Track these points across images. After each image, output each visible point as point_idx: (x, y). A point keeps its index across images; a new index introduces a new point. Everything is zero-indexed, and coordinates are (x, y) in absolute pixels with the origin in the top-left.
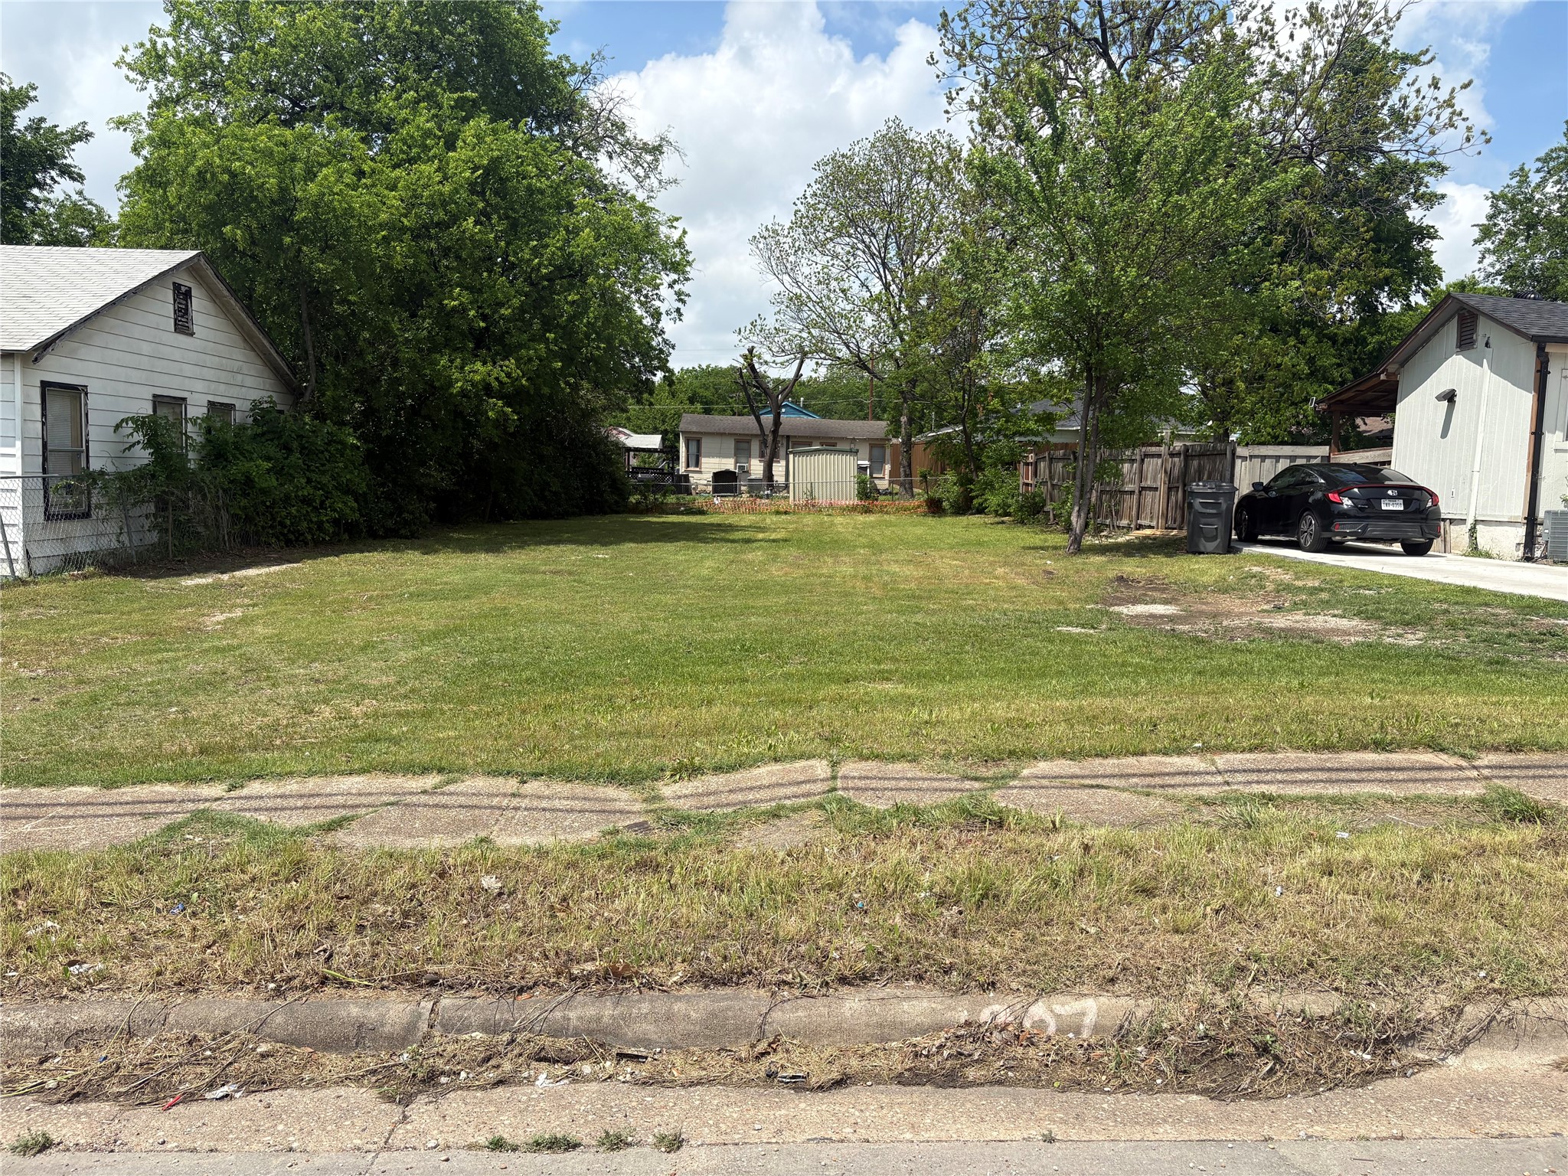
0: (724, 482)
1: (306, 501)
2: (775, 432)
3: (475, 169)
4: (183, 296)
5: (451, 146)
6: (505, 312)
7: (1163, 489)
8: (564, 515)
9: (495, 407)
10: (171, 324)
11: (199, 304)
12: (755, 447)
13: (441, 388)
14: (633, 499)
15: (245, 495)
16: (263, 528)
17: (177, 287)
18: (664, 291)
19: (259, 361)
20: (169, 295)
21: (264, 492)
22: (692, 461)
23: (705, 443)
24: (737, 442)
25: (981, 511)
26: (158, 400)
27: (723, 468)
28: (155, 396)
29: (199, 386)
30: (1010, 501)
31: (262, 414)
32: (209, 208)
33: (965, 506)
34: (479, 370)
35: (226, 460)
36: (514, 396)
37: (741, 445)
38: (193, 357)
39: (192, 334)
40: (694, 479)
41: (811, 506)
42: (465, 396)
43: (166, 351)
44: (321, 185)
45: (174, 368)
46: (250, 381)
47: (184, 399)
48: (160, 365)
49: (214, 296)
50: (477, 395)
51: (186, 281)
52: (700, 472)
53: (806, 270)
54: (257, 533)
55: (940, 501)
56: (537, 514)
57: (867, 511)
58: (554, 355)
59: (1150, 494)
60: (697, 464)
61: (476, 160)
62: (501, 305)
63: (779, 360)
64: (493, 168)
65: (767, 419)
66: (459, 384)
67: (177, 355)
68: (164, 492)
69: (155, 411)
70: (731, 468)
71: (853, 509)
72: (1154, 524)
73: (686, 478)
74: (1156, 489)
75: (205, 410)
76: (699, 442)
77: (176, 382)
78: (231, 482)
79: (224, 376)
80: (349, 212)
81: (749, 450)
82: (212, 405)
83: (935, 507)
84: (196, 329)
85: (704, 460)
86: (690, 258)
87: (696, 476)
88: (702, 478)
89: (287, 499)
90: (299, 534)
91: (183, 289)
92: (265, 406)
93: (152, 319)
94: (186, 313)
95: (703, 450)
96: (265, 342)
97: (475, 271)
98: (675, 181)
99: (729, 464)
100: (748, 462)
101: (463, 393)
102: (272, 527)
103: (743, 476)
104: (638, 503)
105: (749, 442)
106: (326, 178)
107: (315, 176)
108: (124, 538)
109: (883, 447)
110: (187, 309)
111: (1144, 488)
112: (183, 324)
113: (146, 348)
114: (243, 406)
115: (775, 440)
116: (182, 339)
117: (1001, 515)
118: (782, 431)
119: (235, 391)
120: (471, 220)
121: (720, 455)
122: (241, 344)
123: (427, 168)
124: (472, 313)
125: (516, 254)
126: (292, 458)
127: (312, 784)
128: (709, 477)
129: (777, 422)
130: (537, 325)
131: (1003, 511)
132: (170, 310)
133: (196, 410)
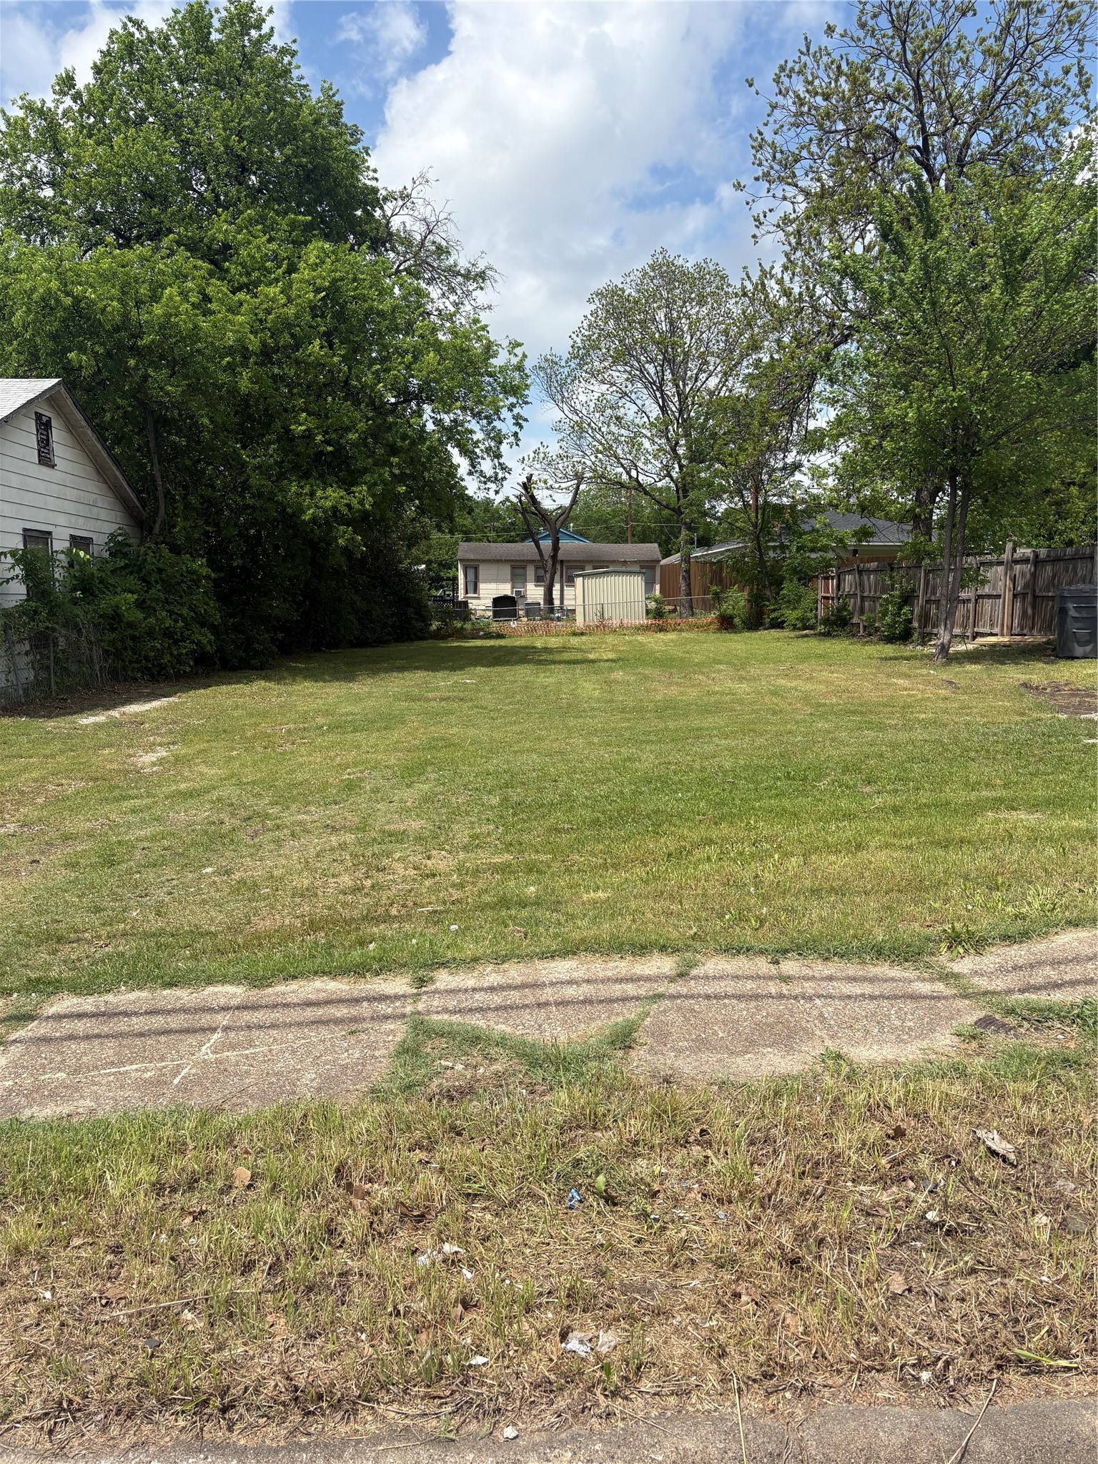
0: (504, 606)
1: (168, 633)
2: (554, 557)
3: (317, 291)
4: (44, 426)
5: (292, 269)
6: (353, 436)
7: (1008, 595)
8: (381, 642)
9: (344, 536)
10: (35, 457)
11: (58, 435)
12: (531, 572)
13: (293, 515)
14: (435, 625)
15: (113, 629)
16: (131, 662)
17: (39, 417)
18: (505, 413)
19: (110, 494)
20: (32, 425)
21: (131, 625)
22: (471, 588)
23: (483, 570)
24: (513, 568)
25: (777, 624)
26: (28, 535)
27: (501, 593)
28: (25, 530)
29: (61, 519)
30: (809, 615)
31: (117, 548)
32: (54, 337)
33: (755, 622)
34: (331, 496)
35: (92, 595)
36: (361, 521)
37: (517, 570)
38: (56, 490)
39: (53, 466)
40: (473, 604)
41: (602, 626)
42: (315, 524)
43: (32, 485)
44: (167, 306)
45: (39, 501)
46: (103, 514)
47: (50, 533)
48: (28, 498)
49: (70, 428)
50: (327, 522)
51: (47, 412)
52: (478, 598)
53: (583, 398)
54: (124, 668)
55: (731, 617)
56: (361, 643)
57: (662, 629)
58: (400, 479)
59: (988, 604)
60: (476, 590)
61: (318, 281)
62: (348, 429)
63: (563, 485)
64: (333, 291)
65: (546, 544)
66: (311, 511)
67: (41, 487)
68: (47, 628)
69: (25, 545)
70: (508, 593)
71: (646, 628)
72: (996, 630)
73: (466, 603)
74: (998, 596)
75: (67, 544)
76: (476, 569)
77: (41, 516)
78: (101, 616)
79: (82, 510)
80: (195, 334)
81: (525, 575)
82: (73, 538)
83: (726, 623)
84: (57, 460)
85: (482, 586)
86: (529, 382)
87: (474, 602)
88: (481, 603)
89: (150, 633)
90: (162, 667)
91: (44, 419)
92: (120, 538)
93: (19, 451)
94: (48, 444)
95: (481, 577)
96: (118, 474)
97: (319, 396)
98: (490, 307)
99: (505, 589)
100: (525, 587)
101: (314, 520)
102: (137, 662)
103: (520, 601)
104: (439, 629)
105: (524, 568)
106: (171, 298)
107: (160, 298)
108: (12, 677)
109: (653, 568)
110: (48, 440)
111: (980, 597)
112: (45, 459)
113: (15, 480)
114: (100, 540)
115: (554, 565)
116: (45, 469)
117: (799, 629)
118: (560, 556)
119: (92, 525)
120: (317, 342)
121: (497, 581)
122: (94, 475)
123: (273, 291)
124: (319, 437)
125: (359, 379)
126: (153, 591)
127: (515, 972)
128: (489, 603)
129: (556, 548)
130: (380, 451)
131: (804, 625)
132: (33, 441)
133: (60, 544)
